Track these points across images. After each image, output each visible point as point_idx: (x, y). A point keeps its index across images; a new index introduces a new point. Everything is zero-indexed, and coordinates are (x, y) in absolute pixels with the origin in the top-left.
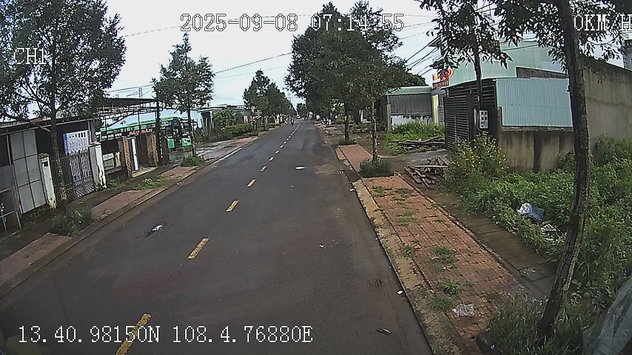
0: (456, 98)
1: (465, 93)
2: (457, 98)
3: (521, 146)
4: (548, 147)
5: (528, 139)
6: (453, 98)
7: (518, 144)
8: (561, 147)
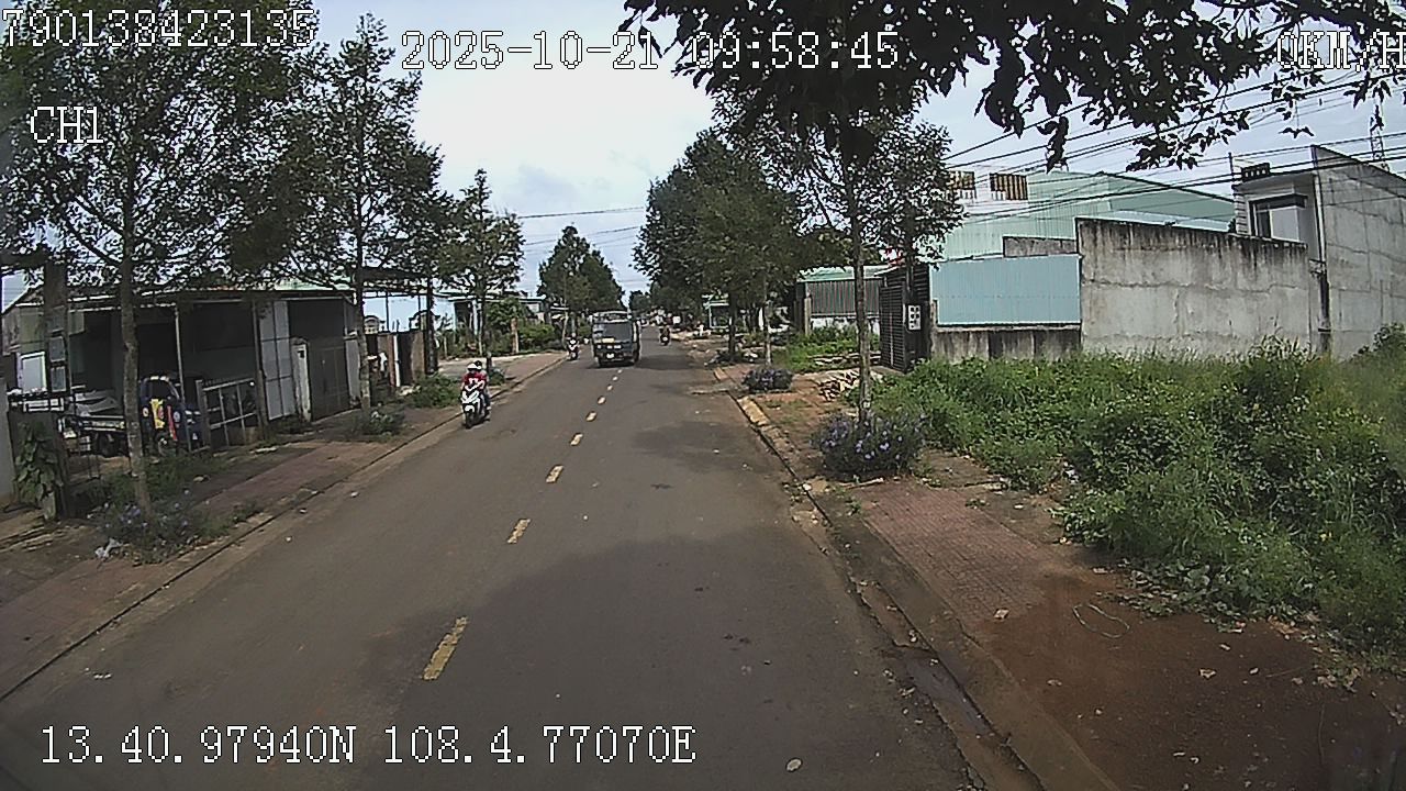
3: (968, 351)
4: (1014, 351)
5: (979, 343)
7: (962, 347)
8: (1037, 352)
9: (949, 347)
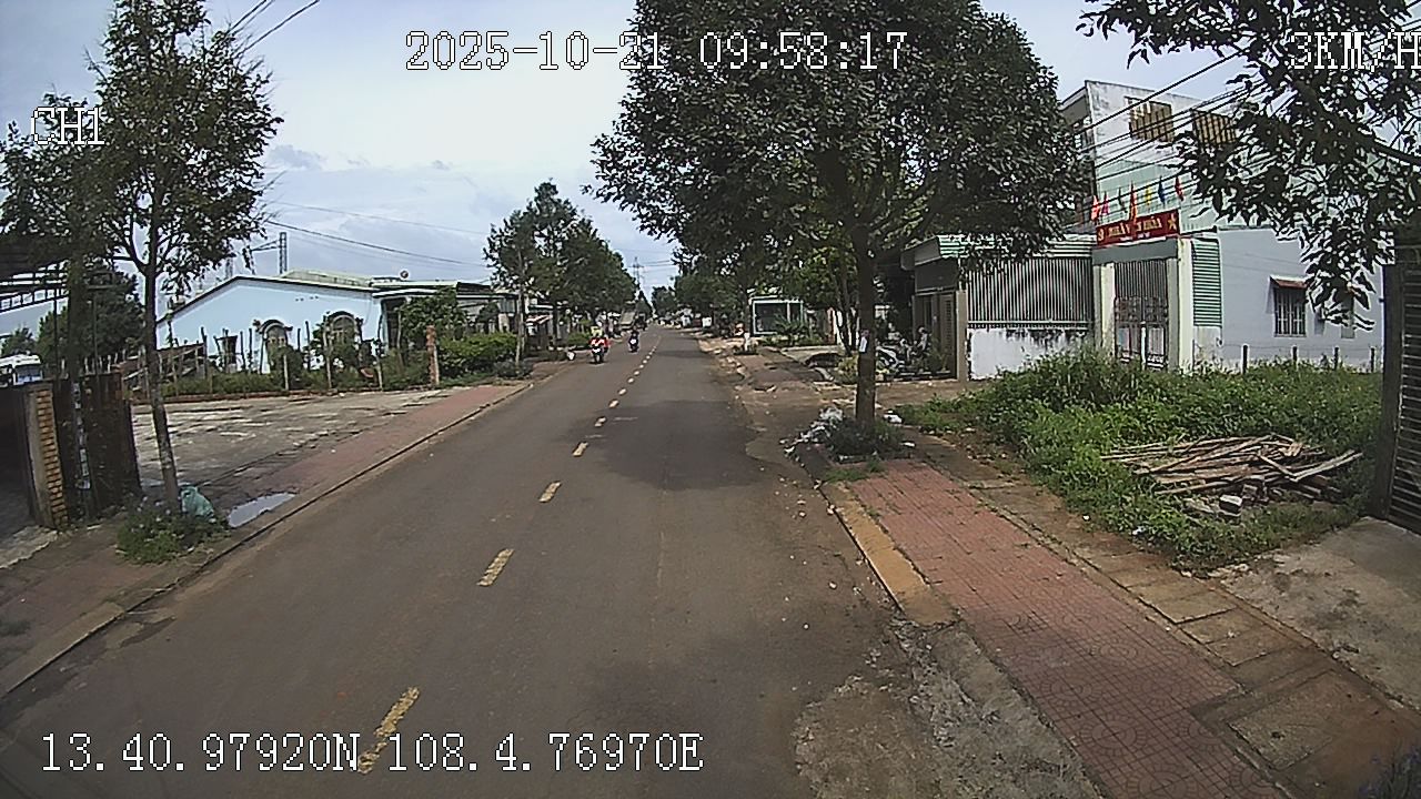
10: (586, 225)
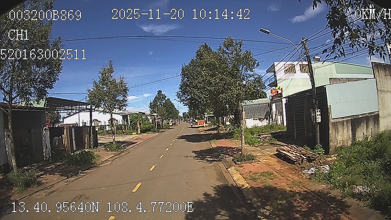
0: (294, 103)
1: (302, 99)
2: (296, 103)
3: (344, 131)
4: (360, 128)
5: (348, 125)
6: (292, 104)
7: (342, 130)
8: (367, 127)
9: (337, 130)
10: (169, 99)
